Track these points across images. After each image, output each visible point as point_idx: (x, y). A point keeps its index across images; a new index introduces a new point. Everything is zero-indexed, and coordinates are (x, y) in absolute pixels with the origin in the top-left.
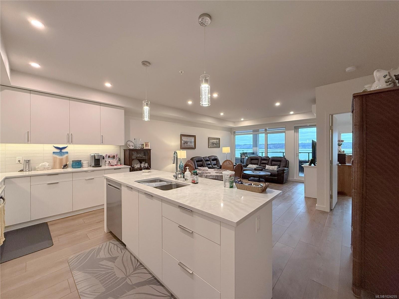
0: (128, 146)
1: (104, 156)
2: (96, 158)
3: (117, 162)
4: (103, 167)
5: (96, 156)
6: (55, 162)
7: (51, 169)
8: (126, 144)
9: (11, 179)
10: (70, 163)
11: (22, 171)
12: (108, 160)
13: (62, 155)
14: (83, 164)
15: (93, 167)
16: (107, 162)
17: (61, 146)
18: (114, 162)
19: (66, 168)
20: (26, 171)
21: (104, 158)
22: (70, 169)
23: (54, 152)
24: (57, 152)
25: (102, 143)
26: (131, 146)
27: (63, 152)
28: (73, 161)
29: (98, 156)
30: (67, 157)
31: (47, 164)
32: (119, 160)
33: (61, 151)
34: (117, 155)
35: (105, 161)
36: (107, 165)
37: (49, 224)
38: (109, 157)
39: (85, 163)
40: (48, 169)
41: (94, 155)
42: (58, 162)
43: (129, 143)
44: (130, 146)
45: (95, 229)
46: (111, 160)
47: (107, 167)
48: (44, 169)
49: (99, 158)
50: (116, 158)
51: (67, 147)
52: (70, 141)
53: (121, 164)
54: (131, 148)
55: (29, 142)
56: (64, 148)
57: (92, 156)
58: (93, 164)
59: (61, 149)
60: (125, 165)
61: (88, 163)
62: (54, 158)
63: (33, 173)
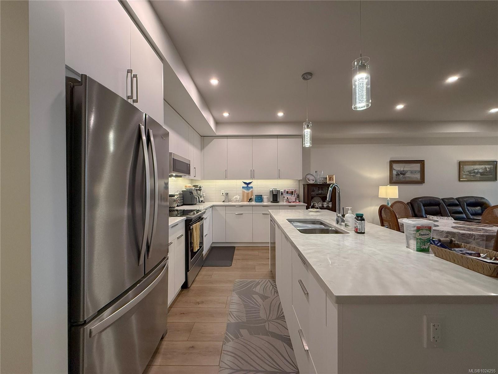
0: (308, 181)
1: (282, 192)
2: (274, 194)
3: (296, 199)
4: (280, 204)
5: (274, 191)
6: (243, 196)
7: (241, 202)
8: (305, 179)
9: (216, 207)
10: (254, 197)
11: (224, 201)
12: (286, 196)
13: (248, 190)
14: (264, 199)
15: (272, 202)
16: (286, 198)
17: (248, 181)
18: (292, 198)
19: (251, 202)
20: (226, 202)
21: (282, 194)
22: (253, 203)
23: (243, 187)
24: (245, 187)
25: (279, 177)
26: (311, 181)
27: (249, 187)
28: (256, 195)
29: (275, 191)
30: (252, 191)
31: (238, 197)
32: (298, 196)
33: (248, 186)
34: (295, 191)
35: (284, 197)
36: (285, 201)
37: (236, 248)
38: (287, 192)
39: (265, 197)
40: (238, 201)
41: (272, 190)
42: (245, 195)
43: (308, 177)
44: (309, 180)
45: (263, 264)
46: (289, 196)
47: (285, 203)
48: (236, 201)
49: (277, 194)
50: (295, 194)
51: (252, 182)
52: (253, 177)
53: (299, 201)
54: (311, 182)
55: (227, 178)
56: (250, 183)
57: (270, 191)
58: (272, 200)
59: (248, 184)
60: (304, 202)
61: (268, 198)
62: (243, 192)
63: (230, 203)
